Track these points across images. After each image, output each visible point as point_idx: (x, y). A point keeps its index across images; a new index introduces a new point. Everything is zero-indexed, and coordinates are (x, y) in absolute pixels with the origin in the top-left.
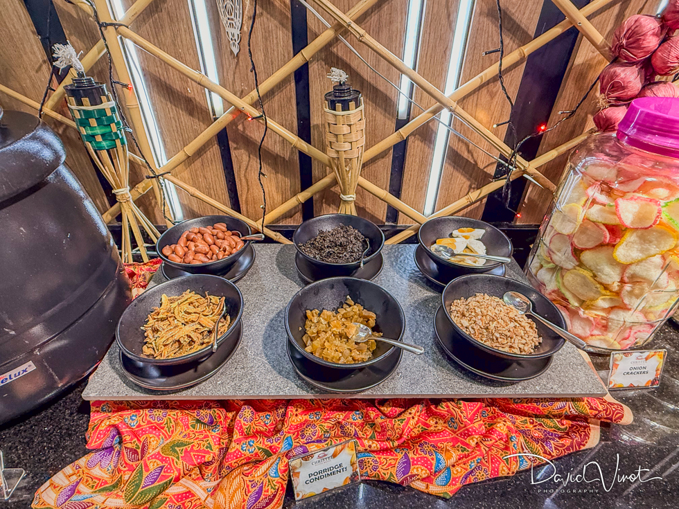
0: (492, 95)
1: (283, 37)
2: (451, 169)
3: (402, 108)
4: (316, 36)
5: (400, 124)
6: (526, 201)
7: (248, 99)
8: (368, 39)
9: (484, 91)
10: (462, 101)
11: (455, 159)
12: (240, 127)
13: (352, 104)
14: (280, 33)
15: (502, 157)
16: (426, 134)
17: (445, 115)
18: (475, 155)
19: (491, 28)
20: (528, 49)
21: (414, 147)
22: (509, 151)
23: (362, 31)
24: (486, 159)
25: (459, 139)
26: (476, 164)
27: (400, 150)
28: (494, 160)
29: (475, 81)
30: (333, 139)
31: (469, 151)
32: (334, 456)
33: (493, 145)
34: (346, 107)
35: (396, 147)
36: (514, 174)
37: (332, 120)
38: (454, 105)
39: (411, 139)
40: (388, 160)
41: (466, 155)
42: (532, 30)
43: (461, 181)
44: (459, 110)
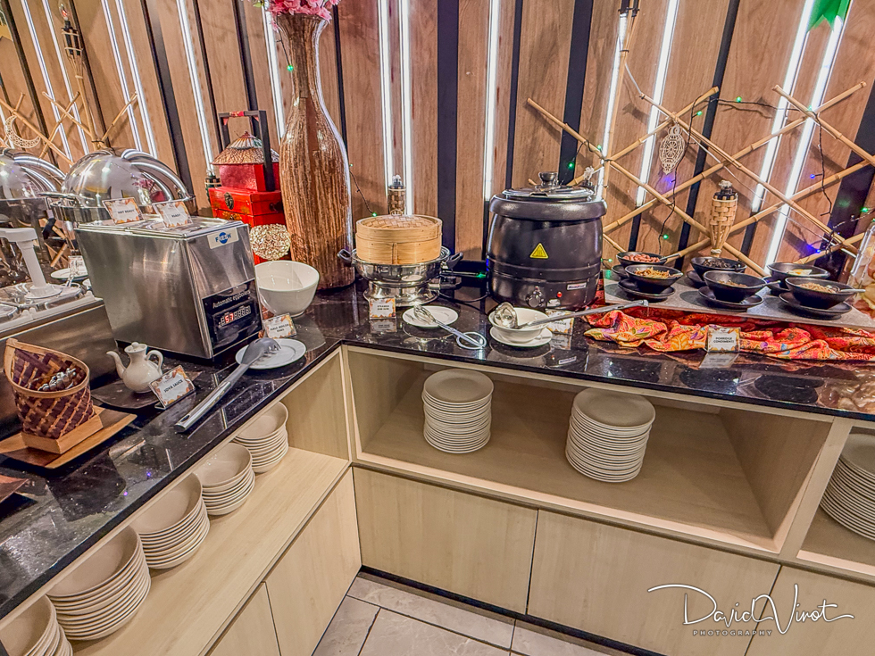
0: (818, 200)
1: (691, 168)
2: (786, 244)
3: (755, 205)
4: (710, 167)
5: (753, 214)
6: (845, 270)
7: (665, 195)
8: (743, 168)
9: (812, 197)
10: (797, 201)
11: (790, 238)
12: (651, 212)
13: (732, 197)
14: (689, 165)
15: (826, 236)
16: (770, 220)
17: (785, 208)
18: (805, 235)
19: (818, 165)
20: (841, 175)
21: (761, 228)
22: (830, 231)
23: (740, 165)
24: (813, 239)
25: (794, 225)
26: (805, 242)
27: (752, 229)
28: (819, 239)
29: (807, 191)
30: (717, 215)
31: (800, 233)
32: (729, 332)
33: (819, 228)
34: (729, 198)
35: (748, 226)
36: (834, 247)
37: (719, 205)
38: (792, 203)
39: (760, 223)
40: (742, 236)
41: (798, 235)
42: (845, 165)
43: (794, 252)
44: (795, 205)
